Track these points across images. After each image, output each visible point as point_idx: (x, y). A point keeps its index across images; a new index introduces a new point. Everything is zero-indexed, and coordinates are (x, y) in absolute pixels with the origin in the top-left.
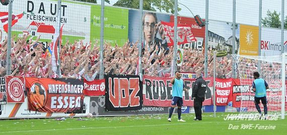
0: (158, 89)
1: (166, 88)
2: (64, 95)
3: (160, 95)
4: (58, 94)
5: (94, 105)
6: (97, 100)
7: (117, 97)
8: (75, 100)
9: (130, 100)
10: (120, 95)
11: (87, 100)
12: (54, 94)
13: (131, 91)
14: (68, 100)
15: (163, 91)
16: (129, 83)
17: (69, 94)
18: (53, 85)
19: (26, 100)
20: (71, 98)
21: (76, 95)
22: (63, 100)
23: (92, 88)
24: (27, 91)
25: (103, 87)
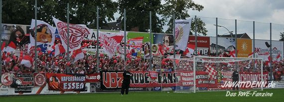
0: (138, 77)
1: (144, 77)
2: (72, 82)
3: (139, 81)
4: (68, 82)
5: (93, 87)
6: (95, 84)
7: (109, 83)
8: (80, 85)
9: (118, 84)
10: (110, 81)
11: (88, 85)
12: (65, 82)
13: (118, 79)
14: (75, 85)
15: (142, 79)
16: (117, 75)
17: (76, 82)
18: (65, 77)
19: (47, 85)
20: (77, 84)
21: (80, 82)
22: (71, 85)
23: (92, 78)
24: (48, 80)
25: (99, 77)
